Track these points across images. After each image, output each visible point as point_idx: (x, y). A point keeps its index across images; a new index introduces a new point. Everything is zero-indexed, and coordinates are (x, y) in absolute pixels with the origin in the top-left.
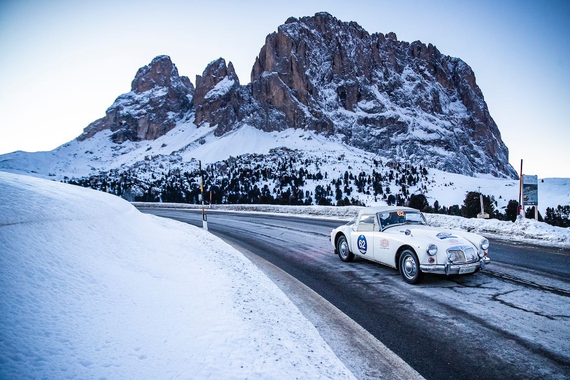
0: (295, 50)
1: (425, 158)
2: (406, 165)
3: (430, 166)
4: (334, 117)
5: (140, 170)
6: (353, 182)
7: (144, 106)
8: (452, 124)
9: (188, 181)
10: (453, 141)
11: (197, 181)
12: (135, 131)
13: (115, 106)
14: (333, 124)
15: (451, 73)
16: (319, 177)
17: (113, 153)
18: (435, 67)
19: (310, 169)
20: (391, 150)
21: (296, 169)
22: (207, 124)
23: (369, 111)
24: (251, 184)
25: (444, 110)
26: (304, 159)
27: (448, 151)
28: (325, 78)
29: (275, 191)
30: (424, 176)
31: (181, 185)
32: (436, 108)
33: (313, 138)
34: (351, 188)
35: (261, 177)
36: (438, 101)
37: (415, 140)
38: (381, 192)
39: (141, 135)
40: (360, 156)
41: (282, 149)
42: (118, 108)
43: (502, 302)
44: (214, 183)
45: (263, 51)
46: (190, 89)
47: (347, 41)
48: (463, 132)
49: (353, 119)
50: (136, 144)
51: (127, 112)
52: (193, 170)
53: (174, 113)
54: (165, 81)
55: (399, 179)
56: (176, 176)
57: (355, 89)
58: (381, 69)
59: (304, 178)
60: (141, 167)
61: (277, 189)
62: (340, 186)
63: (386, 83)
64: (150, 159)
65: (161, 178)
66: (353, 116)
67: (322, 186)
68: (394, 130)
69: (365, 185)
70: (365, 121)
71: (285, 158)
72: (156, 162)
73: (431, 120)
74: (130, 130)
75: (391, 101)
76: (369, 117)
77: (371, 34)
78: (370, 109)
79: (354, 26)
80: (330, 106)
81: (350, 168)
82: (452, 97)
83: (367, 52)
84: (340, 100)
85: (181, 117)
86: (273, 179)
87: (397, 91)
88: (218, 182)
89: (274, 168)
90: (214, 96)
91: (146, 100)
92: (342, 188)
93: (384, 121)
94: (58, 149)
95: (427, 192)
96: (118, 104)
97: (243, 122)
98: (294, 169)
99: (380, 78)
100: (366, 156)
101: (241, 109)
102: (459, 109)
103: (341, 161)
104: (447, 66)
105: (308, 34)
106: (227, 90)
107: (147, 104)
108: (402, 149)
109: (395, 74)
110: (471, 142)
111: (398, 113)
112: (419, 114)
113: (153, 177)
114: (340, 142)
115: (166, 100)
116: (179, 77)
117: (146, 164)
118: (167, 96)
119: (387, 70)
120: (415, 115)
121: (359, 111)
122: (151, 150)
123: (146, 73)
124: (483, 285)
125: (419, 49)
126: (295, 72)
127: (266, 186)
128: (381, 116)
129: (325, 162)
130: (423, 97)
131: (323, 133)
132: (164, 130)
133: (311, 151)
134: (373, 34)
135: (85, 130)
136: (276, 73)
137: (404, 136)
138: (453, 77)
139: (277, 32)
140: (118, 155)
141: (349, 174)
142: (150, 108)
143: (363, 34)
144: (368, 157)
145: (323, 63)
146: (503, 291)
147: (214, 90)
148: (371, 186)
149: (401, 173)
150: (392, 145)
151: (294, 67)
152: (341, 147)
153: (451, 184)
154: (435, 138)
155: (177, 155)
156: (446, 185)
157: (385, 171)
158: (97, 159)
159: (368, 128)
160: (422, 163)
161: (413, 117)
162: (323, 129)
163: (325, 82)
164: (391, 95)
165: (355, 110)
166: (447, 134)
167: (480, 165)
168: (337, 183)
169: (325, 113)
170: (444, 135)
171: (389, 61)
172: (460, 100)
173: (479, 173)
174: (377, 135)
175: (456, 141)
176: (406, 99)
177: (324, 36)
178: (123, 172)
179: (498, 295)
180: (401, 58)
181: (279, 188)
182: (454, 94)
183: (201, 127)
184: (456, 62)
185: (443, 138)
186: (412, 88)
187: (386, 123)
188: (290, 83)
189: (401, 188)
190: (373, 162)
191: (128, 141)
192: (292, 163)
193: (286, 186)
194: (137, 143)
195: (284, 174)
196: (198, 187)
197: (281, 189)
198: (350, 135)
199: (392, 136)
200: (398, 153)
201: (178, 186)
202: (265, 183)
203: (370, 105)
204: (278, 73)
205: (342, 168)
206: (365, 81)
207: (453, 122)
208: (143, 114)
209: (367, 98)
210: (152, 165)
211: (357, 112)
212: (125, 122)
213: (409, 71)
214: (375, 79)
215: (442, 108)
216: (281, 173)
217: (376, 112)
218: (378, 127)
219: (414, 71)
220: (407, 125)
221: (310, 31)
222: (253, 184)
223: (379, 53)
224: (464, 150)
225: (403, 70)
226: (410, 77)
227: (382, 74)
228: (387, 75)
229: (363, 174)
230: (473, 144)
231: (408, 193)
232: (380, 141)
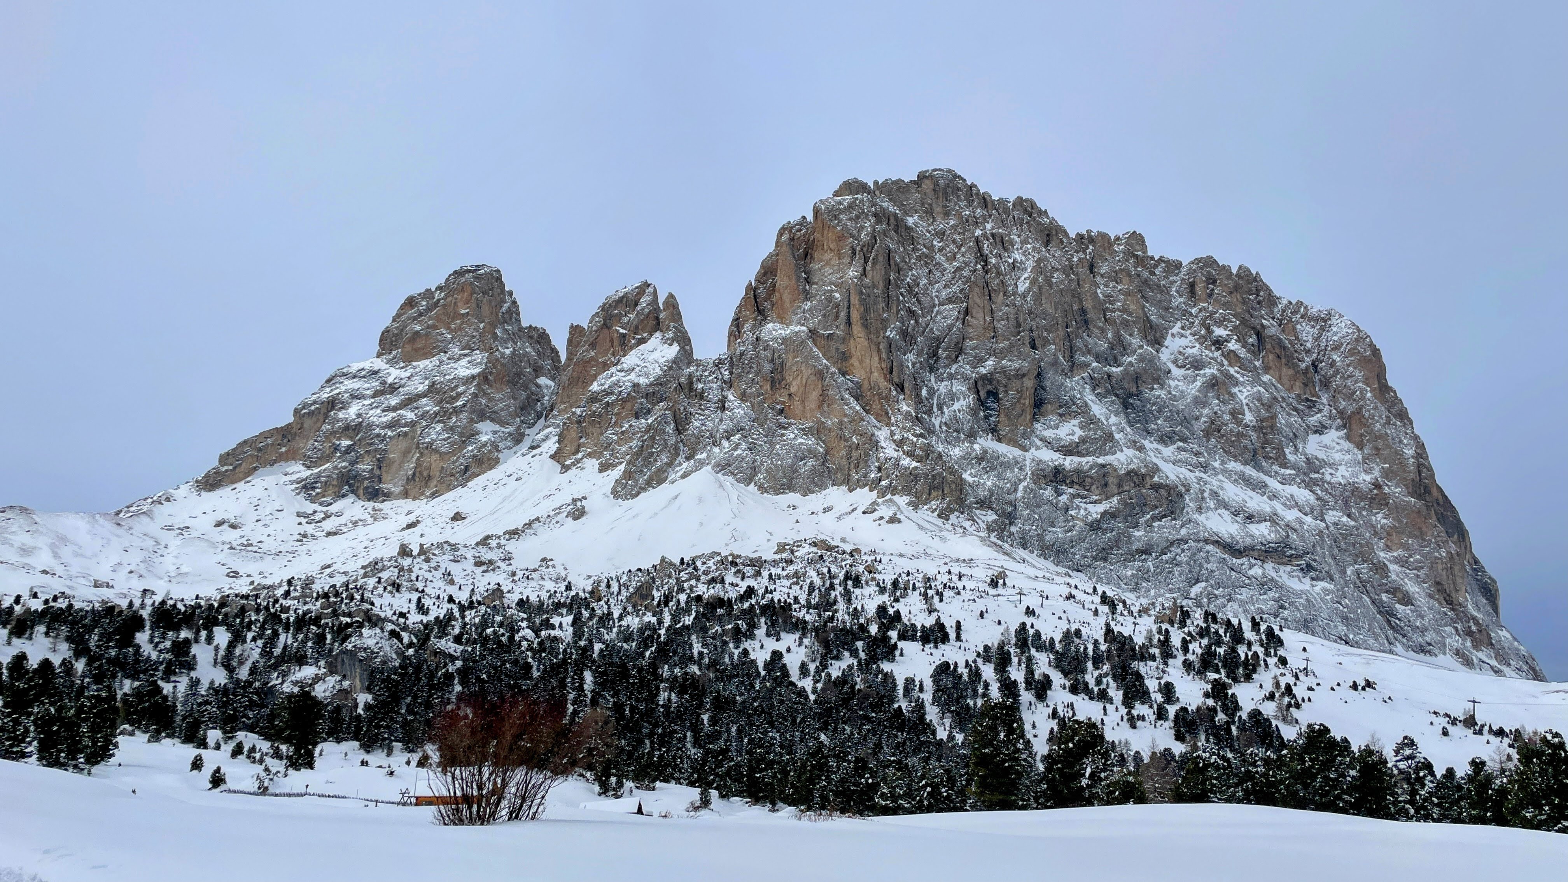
0: (861, 269)
1: (1237, 596)
2: (1205, 615)
4: (966, 462)
5: (382, 585)
7: (409, 401)
8: (1319, 498)
9: (532, 627)
10: (1324, 550)
12: (377, 472)
13: (325, 396)
14: (962, 481)
16: (938, 635)
17: (301, 529)
18: (1261, 333)
19: (908, 608)
20: (1133, 568)
21: (866, 607)
22: (592, 464)
23: (1068, 450)
24: (731, 645)
25: (1290, 455)
26: (888, 578)
27: (1312, 578)
28: (940, 351)
32: (1266, 447)
33: (902, 517)
34: (1045, 678)
35: (759, 627)
36: (1273, 428)
37: (1206, 541)
39: (392, 483)
41: (814, 544)
42: (334, 404)
44: (613, 635)
45: (768, 271)
46: (547, 364)
47: (1007, 251)
49: (1021, 469)
50: (374, 509)
51: (359, 416)
52: (545, 595)
53: (497, 427)
54: (481, 335)
56: (493, 608)
57: (1029, 383)
58: (1103, 331)
59: (892, 634)
60: (385, 575)
64: (415, 552)
65: (444, 612)
66: (1022, 461)
68: (1143, 505)
69: (1085, 671)
70: (1054, 477)
71: (829, 571)
73: (1252, 485)
74: (360, 466)
75: (1130, 424)
76: (1067, 467)
77: (1073, 235)
78: (1070, 444)
79: (1025, 211)
80: (954, 428)
81: (1030, 612)
83: (1062, 282)
84: (982, 414)
85: (518, 438)
86: (797, 636)
87: (1147, 394)
88: (627, 636)
89: (796, 599)
90: (616, 384)
91: (419, 386)
93: (1112, 480)
96: (334, 392)
97: (701, 464)
98: (858, 607)
99: (1099, 358)
101: (696, 423)
102: (1338, 457)
103: (1000, 590)
104: (1295, 329)
105: (897, 225)
106: (658, 370)
107: (419, 396)
109: (1141, 347)
110: (1381, 556)
111: (1153, 458)
112: (1216, 464)
113: (421, 609)
114: (983, 535)
115: (478, 387)
116: (521, 329)
117: (401, 568)
118: (484, 378)
119: (1118, 336)
120: (1205, 467)
121: (1038, 448)
122: (417, 530)
123: (429, 309)
125: (1213, 280)
126: (857, 329)
128: (1103, 466)
129: (951, 589)
130: (1227, 417)
131: (934, 504)
132: (466, 474)
133: (901, 555)
134: (1080, 237)
135: (225, 457)
136: (804, 328)
137: (1174, 527)
138: (1315, 365)
139: (810, 218)
140: (314, 537)
141: (1031, 632)
142: (426, 409)
143: (1051, 233)
145: (935, 310)
147: (619, 367)
148: (1106, 675)
150: (1137, 551)
151: (855, 316)
152: (990, 551)
154: (1269, 538)
155: (499, 546)
156: (1354, 688)
158: (250, 545)
159: (1064, 498)
161: (1198, 473)
162: (934, 494)
163: (941, 363)
164: (1131, 406)
165: (1028, 442)
167: (1415, 629)
169: (940, 448)
170: (1296, 531)
171: (1123, 311)
172: (1338, 429)
174: (1090, 518)
176: (1176, 418)
177: (942, 235)
180: (1158, 304)
182: (1320, 411)
183: (573, 471)
184: (1323, 319)
185: (1293, 539)
186: (1194, 389)
187: (1120, 485)
188: (843, 359)
190: (1098, 599)
191: (351, 498)
192: (851, 589)
193: (837, 658)
194: (378, 505)
195: (831, 619)
198: (1011, 518)
199: (1136, 526)
202: (771, 645)
203: (1070, 431)
204: (810, 331)
206: (1055, 364)
207: (1319, 493)
208: (405, 425)
209: (1061, 411)
210: (421, 573)
211: (1033, 450)
212: (349, 442)
213: (1184, 342)
214: (1083, 358)
215: (1287, 451)
216: (819, 616)
217: (1088, 454)
218: (1095, 498)
219: (1197, 340)
220: (1181, 496)
221: (902, 220)
222: (737, 647)
223: (1097, 285)
224: (1359, 578)
225: (1164, 337)
226: (1187, 358)
227: (1105, 345)
228: (1118, 348)
230: (1387, 563)
232: (1101, 539)
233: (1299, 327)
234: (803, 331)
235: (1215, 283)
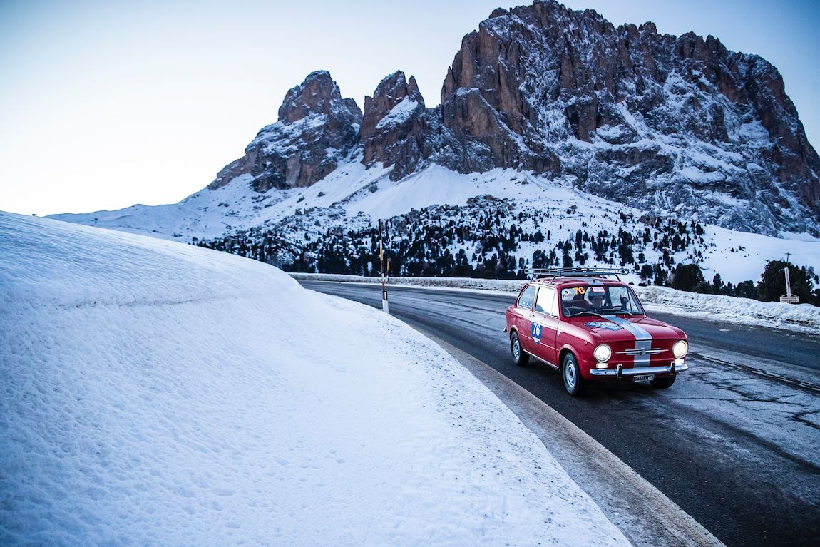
0: (504, 56)
1: (699, 209)
2: (670, 220)
3: (707, 222)
4: (561, 151)
5: (290, 229)
6: (588, 245)
7: (294, 141)
8: (744, 157)
9: (354, 244)
10: (745, 183)
11: (366, 243)
12: (283, 175)
13: (257, 142)
14: (560, 161)
15: (744, 80)
16: (539, 238)
17: (254, 205)
18: (718, 72)
19: (526, 226)
20: (646, 198)
21: (506, 226)
22: (380, 164)
23: (614, 141)
24: (441, 248)
25: (731, 136)
26: (517, 212)
27: (738, 198)
28: (548, 95)
29: (474, 257)
30: (698, 236)
31: (344, 249)
32: (718, 133)
33: (529, 182)
34: (586, 254)
35: (454, 239)
36: (722, 122)
37: (684, 183)
38: (631, 261)
39: (291, 180)
40: (600, 208)
41: (485, 198)
42: (261, 145)
43: (809, 424)
44: (390, 246)
45: (459, 59)
46: (356, 116)
47: (581, 39)
48: (761, 169)
49: (590, 153)
50: (284, 193)
51: (273, 150)
52: (360, 229)
53: (335, 150)
54: (323, 105)
55: (658, 241)
56: (338, 236)
57: (593, 108)
58: (633, 77)
59: (517, 239)
60: (290, 224)
61: (478, 255)
62: (570, 251)
63: (640, 98)
64: (303, 213)
65: (317, 239)
66: (590, 149)
67: (542, 252)
68: (652, 167)
69: (606, 250)
70: (605, 156)
71: (490, 210)
72: (310, 217)
73: (709, 152)
74: (276, 174)
75: (648, 125)
76: (614, 150)
77: (616, 27)
78: (615, 138)
79: (590, 16)
80: (556, 135)
81: (584, 224)
82: (744, 116)
83: (611, 53)
84: (570, 126)
85: (345, 154)
86: (472, 241)
87: (656, 109)
88: (395, 245)
89: (473, 225)
90: (389, 124)
91: (298, 133)
92: (572, 254)
93: (636, 156)
94: (185, 201)
95: (702, 261)
96: (261, 139)
97: (430, 161)
98: (502, 227)
99: (631, 92)
100: (608, 207)
101: (427, 141)
102: (756, 134)
103: (572, 215)
104: (737, 69)
105: (523, 31)
106: (408, 115)
107: (298, 138)
108: (664, 196)
109: (653, 85)
110: (776, 184)
111: (658, 142)
112: (691, 143)
113: (307, 238)
114: (570, 187)
115: (324, 131)
116: (342, 100)
117: (297, 220)
118: (326, 126)
119: (641, 79)
120: (685, 145)
121: (598, 141)
122: (304, 201)
123: (298, 95)
124: (781, 400)
125: (693, 45)
126: (504, 87)
127: (462, 251)
128: (631, 148)
129: (548, 216)
130: (698, 118)
131: (544, 174)
132: (321, 174)
133: (527, 201)
134: (621, 27)
135: (218, 175)
136: (477, 89)
137: (667, 177)
138: (747, 86)
139: (478, 31)
140: (260, 208)
141: (583, 234)
142: (302, 144)
143: (605, 27)
144: (612, 209)
145: (545, 73)
146: (811, 409)
147: (389, 115)
148: (616, 251)
149: (662, 232)
150: (649, 190)
151: (502, 80)
152: (572, 195)
153: (741, 249)
154: (716, 179)
155: (339, 207)
156: (733, 251)
157: (637, 228)
158: (234, 214)
159: (612, 166)
160: (695, 216)
161: (682, 149)
162: (546, 168)
163: (548, 101)
164: (648, 116)
165: (593, 139)
166: (736, 172)
167: (790, 220)
168: (566, 247)
169: (547, 145)
170: (730, 175)
171: (644, 66)
172: (757, 120)
173: (788, 232)
174: (625, 175)
175: (751, 183)
176: (671, 121)
177: (546, 33)
178: (267, 231)
179: (803, 413)
180: (663, 60)
181: (481, 254)
182: (748, 111)
183: (372, 168)
184: (752, 61)
185: (729, 179)
186: (680, 105)
187: (640, 158)
188: (497, 103)
189: (661, 254)
190: (619, 216)
191: (274, 188)
192: (500, 218)
193: (491, 250)
194: (286, 191)
195: (488, 233)
196: (367, 252)
197: (484, 255)
198: (585, 177)
199: (648, 177)
200: (657, 203)
201: (340, 250)
202: (460, 246)
203: (615, 131)
204: (480, 90)
205: (573, 225)
206: (607, 97)
207: (745, 154)
208: (293, 153)
209: (610, 121)
210: (306, 222)
211: (596, 143)
212: (270, 163)
213: (676, 80)
214: (622, 93)
215: (729, 134)
216: (483, 232)
217: (624, 143)
218: (627, 165)
219: (683, 78)
220: (672, 160)
221: (525, 27)
222: (444, 248)
223: (630, 53)
224: (763, 196)
225: (666, 78)
226: (677, 88)
227: (634, 85)
228: (641, 86)
229: (604, 234)
230: (778, 187)
231: (672, 262)
232: (630, 185)
233: (739, 66)
234: (477, 91)
235: (694, 47)
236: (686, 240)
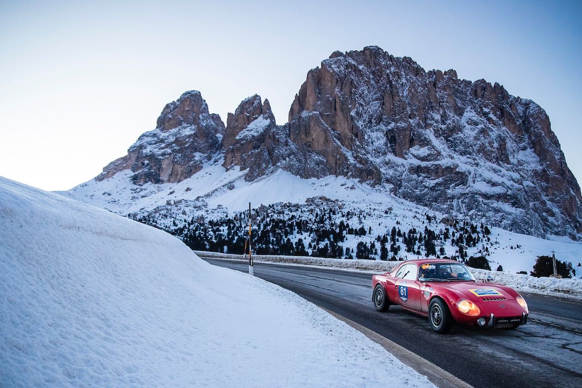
0: (340, 88)
1: (487, 215)
2: (464, 222)
3: (493, 225)
4: (382, 165)
5: (161, 216)
6: (401, 239)
7: (169, 145)
8: (521, 176)
9: (213, 231)
10: (521, 196)
11: (223, 230)
12: (158, 172)
13: (138, 144)
14: (380, 172)
15: (521, 117)
16: (362, 232)
17: (133, 195)
18: (502, 110)
19: (352, 222)
20: (447, 205)
21: (336, 222)
22: (238, 168)
23: (423, 159)
24: (284, 237)
25: (511, 159)
26: (345, 211)
27: (516, 207)
28: (373, 120)
29: (310, 246)
30: (486, 236)
31: (205, 235)
32: (502, 156)
33: (356, 187)
34: (399, 247)
35: (295, 230)
36: (505, 149)
37: (476, 194)
38: (434, 253)
39: (164, 176)
40: (411, 210)
41: (321, 198)
42: (141, 147)
44: (242, 234)
45: (304, 88)
46: (220, 128)
47: (399, 78)
48: (533, 185)
49: (404, 167)
50: (158, 187)
51: (151, 151)
52: (219, 219)
53: (201, 154)
54: (194, 118)
55: (455, 238)
56: (200, 224)
57: (408, 133)
58: (438, 110)
59: (344, 232)
60: (162, 212)
61: (313, 244)
62: (386, 244)
63: (443, 127)
64: (172, 204)
65: (183, 225)
66: (404, 163)
67: (365, 243)
68: (452, 181)
69: (415, 244)
70: (417, 170)
71: (324, 209)
72: (178, 208)
73: (495, 171)
74: (152, 171)
75: (449, 148)
76: (422, 166)
77: (427, 71)
78: (424, 157)
79: (407, 62)
80: (378, 152)
81: (398, 223)
82: (522, 145)
83: (422, 91)
84: (389, 145)
85: (209, 158)
86: (308, 233)
87: (456, 136)
88: (247, 233)
89: (310, 220)
90: (246, 136)
91: (172, 139)
92: (388, 246)
93: (440, 171)
94: (75, 189)
95: (489, 255)
96: (142, 142)
97: (278, 167)
98: (333, 222)
99: (437, 122)
100: (417, 210)
101: (276, 151)
102: (530, 159)
103: (389, 215)
104: (516, 108)
105: (355, 69)
106: (262, 130)
107: (172, 143)
108: (460, 204)
109: (454, 117)
110: (544, 198)
111: (457, 161)
112: (482, 164)
113: (175, 224)
114: (388, 193)
115: (194, 139)
116: (209, 115)
117: (167, 209)
118: (195, 135)
119: (445, 112)
120: (477, 165)
121: (411, 158)
122: (174, 195)
123: (174, 109)
125: (484, 89)
126: (339, 112)
127: (300, 240)
128: (436, 165)
129: (370, 215)
130: (487, 144)
131: (368, 182)
132: (189, 173)
133: (353, 202)
134: (430, 72)
135: (105, 169)
136: (317, 112)
137: (463, 189)
138: (523, 122)
139: (320, 67)
140: (137, 198)
141: (397, 230)
142: (175, 148)
143: (418, 71)
144: (420, 211)
145: (371, 103)
147: (247, 129)
148: (422, 245)
149: (458, 231)
150: (449, 198)
151: (338, 107)
152: (389, 200)
153: (518, 247)
154: (500, 192)
155: (202, 201)
156: (512, 248)
157: (439, 228)
158: (115, 201)
159: (421, 178)
160: (483, 220)
161: (475, 167)
162: (369, 177)
163: (373, 125)
164: (449, 141)
165: (406, 156)
166: (515, 188)
167: (555, 226)
168: (383, 240)
169: (371, 159)
170: (511, 189)
171: (447, 102)
172: (531, 148)
173: (553, 235)
174: (431, 186)
175: (526, 197)
176: (467, 145)
177: (373, 73)
178: (142, 217)
180: (461, 99)
181: (315, 243)
182: (524, 141)
183: (231, 171)
184: (527, 104)
185: (510, 192)
186: (474, 134)
187: (443, 172)
188: (333, 124)
189: (458, 249)
190: (426, 217)
191: (150, 183)
192: (332, 215)
193: (323, 241)
194: (159, 185)
195: (322, 227)
196: (223, 238)
197: (318, 244)
198: (400, 186)
199: (449, 188)
200: (455, 208)
201: (202, 235)
202: (299, 236)
203: (424, 151)
204: (320, 113)
205: (389, 224)
206: (419, 125)
207: (522, 174)
208: (168, 154)
209: (421, 143)
210: (174, 211)
211: (409, 160)
212: (148, 162)
213: (471, 114)
214: (430, 122)
215: (510, 157)
216: (318, 226)
217: (431, 160)
218: (433, 178)
219: (476, 113)
220: (467, 176)
222: (286, 237)
223: (437, 92)
224: (535, 207)
225: (463, 113)
226: (472, 121)
227: (439, 117)
228: (444, 118)
229: (413, 231)
230: (546, 201)
231: (466, 255)
232: (435, 194)
233: (518, 107)
234: (317, 114)
235: (484, 90)
236: (477, 238)
